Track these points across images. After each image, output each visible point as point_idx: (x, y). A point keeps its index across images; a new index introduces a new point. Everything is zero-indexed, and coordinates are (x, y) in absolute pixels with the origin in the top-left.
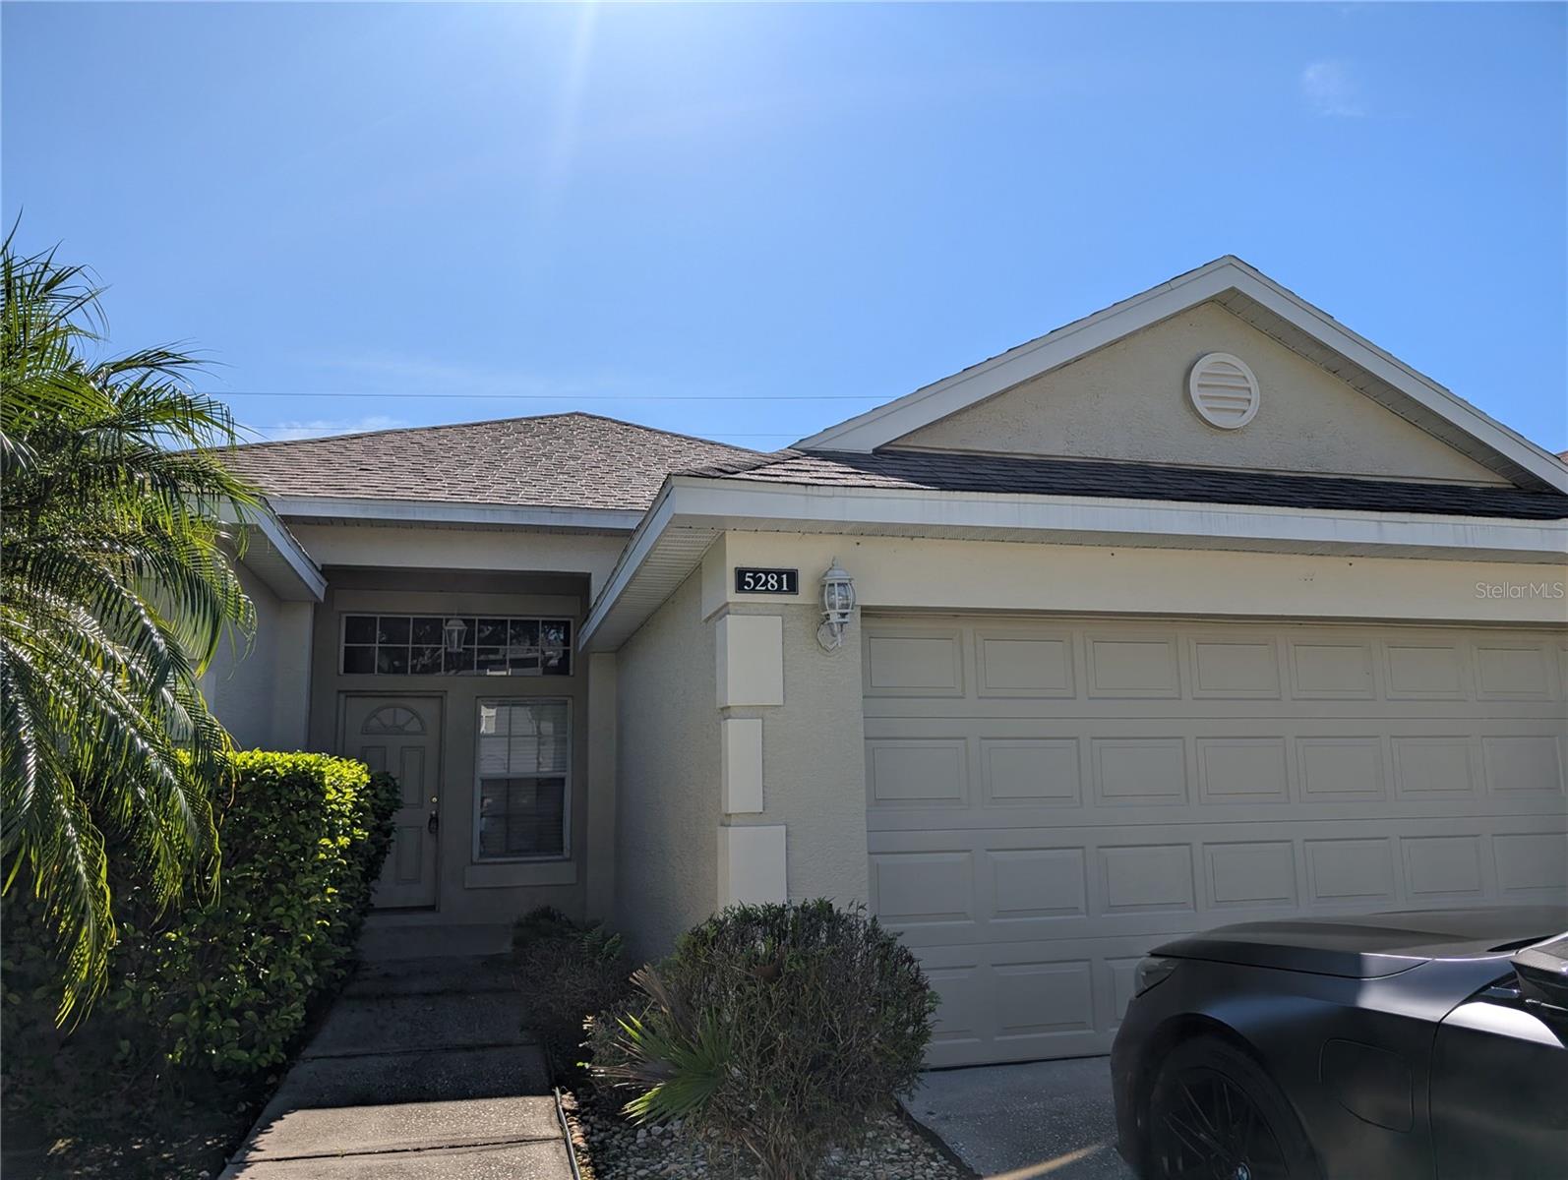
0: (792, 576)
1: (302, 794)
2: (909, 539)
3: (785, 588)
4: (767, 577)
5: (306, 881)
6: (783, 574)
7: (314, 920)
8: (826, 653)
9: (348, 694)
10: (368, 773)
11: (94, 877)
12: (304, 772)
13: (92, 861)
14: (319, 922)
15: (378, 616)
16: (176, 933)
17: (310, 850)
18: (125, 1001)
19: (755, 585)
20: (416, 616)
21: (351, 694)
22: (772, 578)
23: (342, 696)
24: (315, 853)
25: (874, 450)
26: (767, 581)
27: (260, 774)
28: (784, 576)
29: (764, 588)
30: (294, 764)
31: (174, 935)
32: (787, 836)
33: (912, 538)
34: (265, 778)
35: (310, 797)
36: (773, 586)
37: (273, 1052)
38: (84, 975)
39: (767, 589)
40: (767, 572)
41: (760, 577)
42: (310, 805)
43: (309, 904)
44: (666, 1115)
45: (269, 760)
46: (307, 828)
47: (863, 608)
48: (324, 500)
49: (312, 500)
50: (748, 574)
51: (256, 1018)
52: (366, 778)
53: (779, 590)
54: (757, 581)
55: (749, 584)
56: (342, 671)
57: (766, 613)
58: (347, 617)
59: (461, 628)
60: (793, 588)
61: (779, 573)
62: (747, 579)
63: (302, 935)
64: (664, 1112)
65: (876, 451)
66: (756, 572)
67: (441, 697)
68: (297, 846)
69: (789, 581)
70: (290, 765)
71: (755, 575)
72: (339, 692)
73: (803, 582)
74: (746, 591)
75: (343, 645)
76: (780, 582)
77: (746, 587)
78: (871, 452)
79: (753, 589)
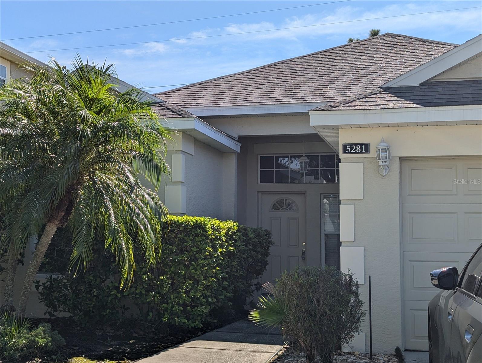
0: (367, 146)
1: (199, 231)
2: (421, 127)
3: (364, 151)
4: (356, 147)
5: (201, 262)
6: (363, 145)
7: (210, 278)
8: (382, 177)
9: (263, 193)
10: (238, 226)
11: (128, 249)
12: (200, 224)
13: (127, 245)
14: (212, 279)
15: (274, 155)
16: (163, 277)
17: (203, 251)
18: (150, 299)
19: (351, 151)
20: (291, 155)
21: (264, 193)
22: (358, 147)
23: (260, 194)
24: (205, 252)
25: (420, 84)
26: (356, 149)
27: (185, 224)
28: (364, 146)
29: (355, 152)
30: (196, 221)
31: (163, 278)
32: (364, 251)
33: (423, 126)
34: (187, 226)
35: (201, 232)
36: (358, 150)
37: (197, 323)
38: (126, 275)
39: (356, 152)
40: (356, 145)
41: (353, 147)
42: (202, 235)
43: (204, 270)
44: (267, 324)
45: (189, 219)
46: (201, 243)
47: (400, 158)
48: (237, 107)
49: (232, 107)
50: (348, 146)
51: (191, 310)
52: (236, 228)
53: (361, 152)
54: (352, 149)
55: (348, 150)
56: (259, 182)
57: (357, 161)
58: (260, 157)
59: (306, 161)
60: (367, 151)
61: (361, 145)
62: (347, 148)
63: (203, 281)
64: (266, 323)
65: (422, 84)
66: (351, 145)
67: (305, 194)
68: (198, 249)
69: (366, 148)
70: (195, 221)
71: (351, 146)
72: (258, 192)
73: (372, 149)
74: (347, 153)
75: (259, 170)
76: (361, 148)
77: (347, 152)
78: (419, 85)
79: (350, 152)
